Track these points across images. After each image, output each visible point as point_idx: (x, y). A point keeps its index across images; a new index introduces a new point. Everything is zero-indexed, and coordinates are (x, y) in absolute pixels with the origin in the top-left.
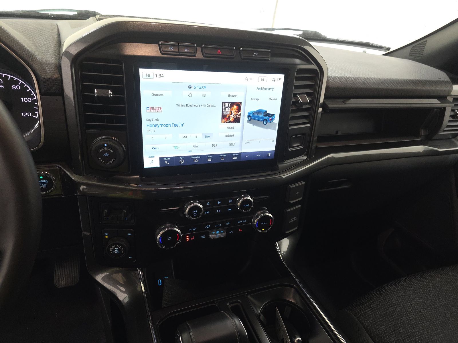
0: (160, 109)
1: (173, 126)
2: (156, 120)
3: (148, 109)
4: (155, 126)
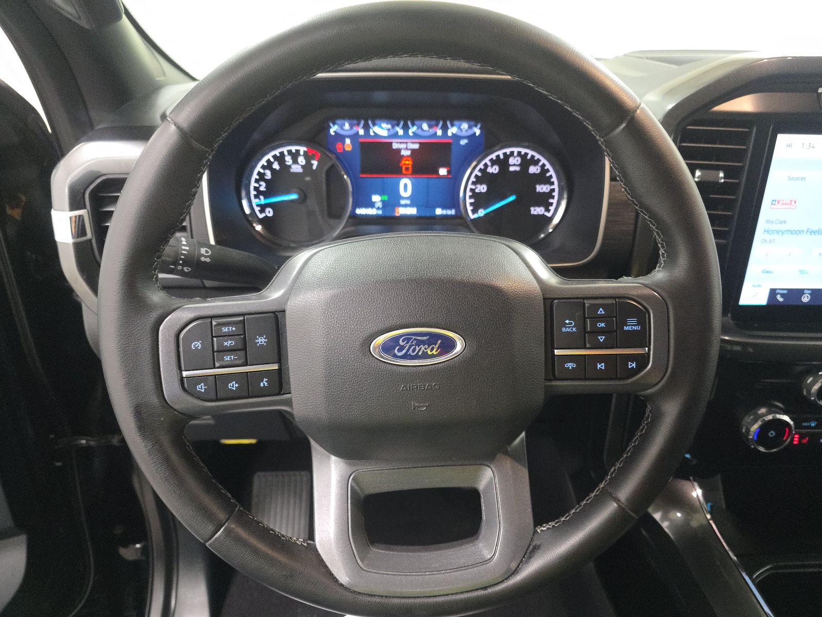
0: (793, 203)
1: (808, 233)
2: (781, 222)
3: (774, 202)
4: (778, 232)
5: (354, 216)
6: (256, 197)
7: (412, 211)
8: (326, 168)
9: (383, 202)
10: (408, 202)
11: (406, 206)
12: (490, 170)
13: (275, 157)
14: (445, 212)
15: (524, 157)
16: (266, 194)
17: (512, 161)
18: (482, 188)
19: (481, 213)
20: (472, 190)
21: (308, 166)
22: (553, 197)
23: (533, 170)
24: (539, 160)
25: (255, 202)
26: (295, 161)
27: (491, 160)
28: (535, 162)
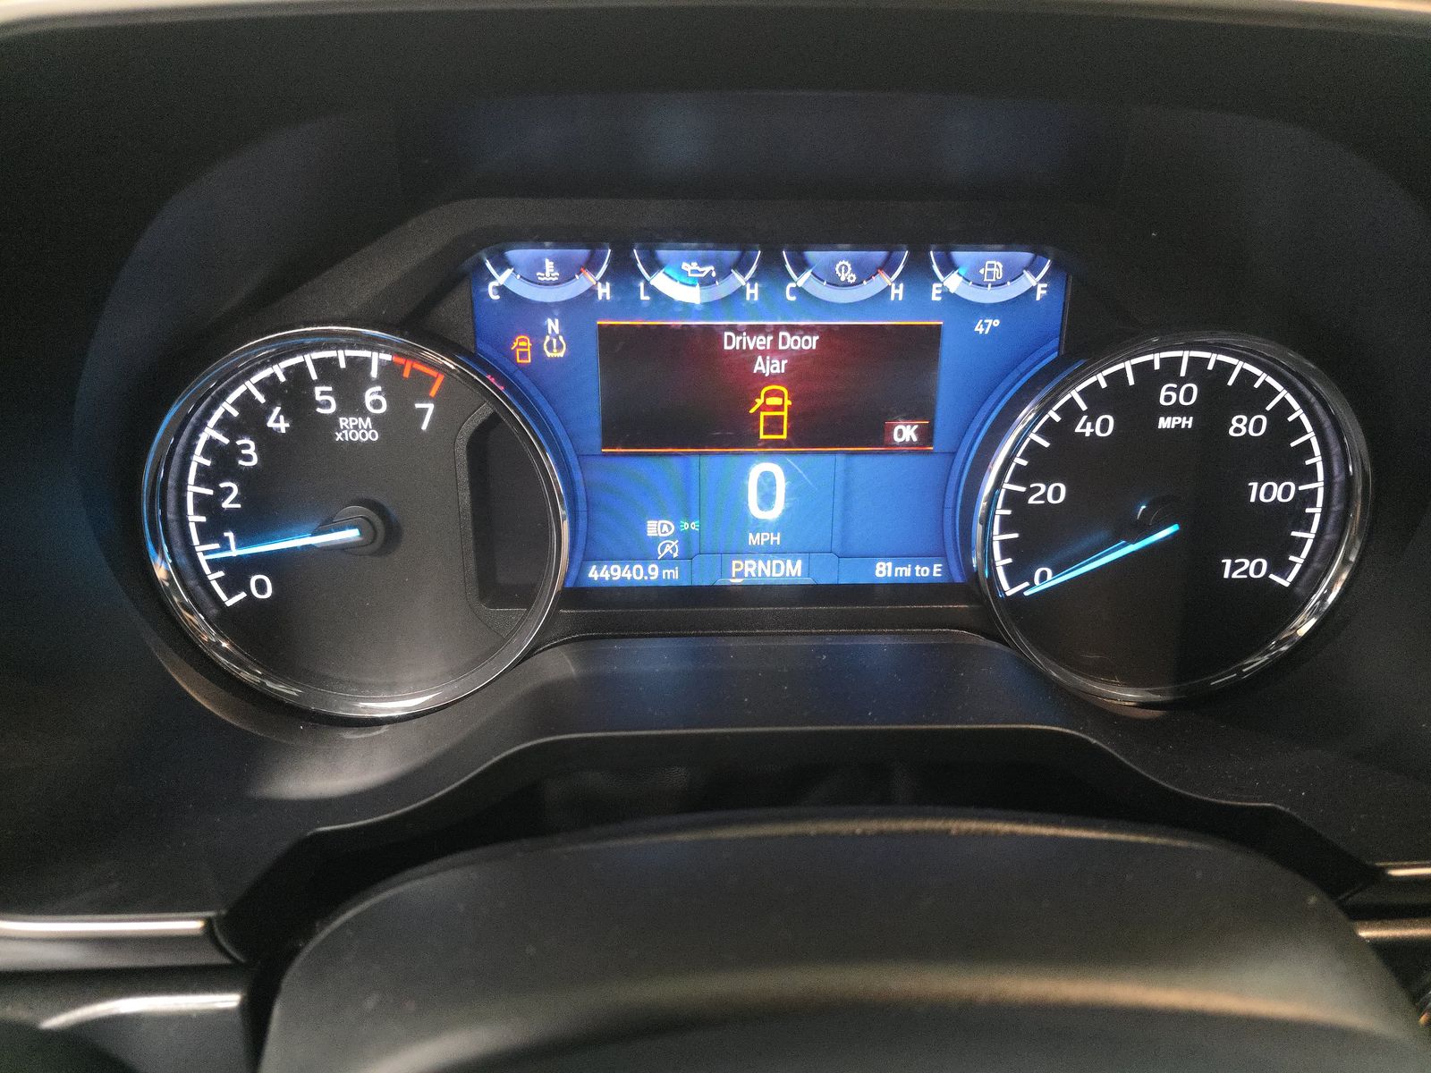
5: (580, 596)
6: (207, 534)
7: (791, 571)
8: (470, 426)
9: (684, 538)
10: (776, 539)
11: (768, 552)
12: (1084, 428)
13: (267, 386)
14: (905, 572)
15: (1213, 381)
16: (251, 522)
17: (1167, 394)
18: (1052, 493)
19: (1045, 580)
20: (1012, 500)
21: (397, 423)
22: (1306, 524)
23: (1241, 426)
24: (1269, 392)
25: (205, 552)
26: (351, 403)
27: (1090, 394)
28: (1250, 398)
